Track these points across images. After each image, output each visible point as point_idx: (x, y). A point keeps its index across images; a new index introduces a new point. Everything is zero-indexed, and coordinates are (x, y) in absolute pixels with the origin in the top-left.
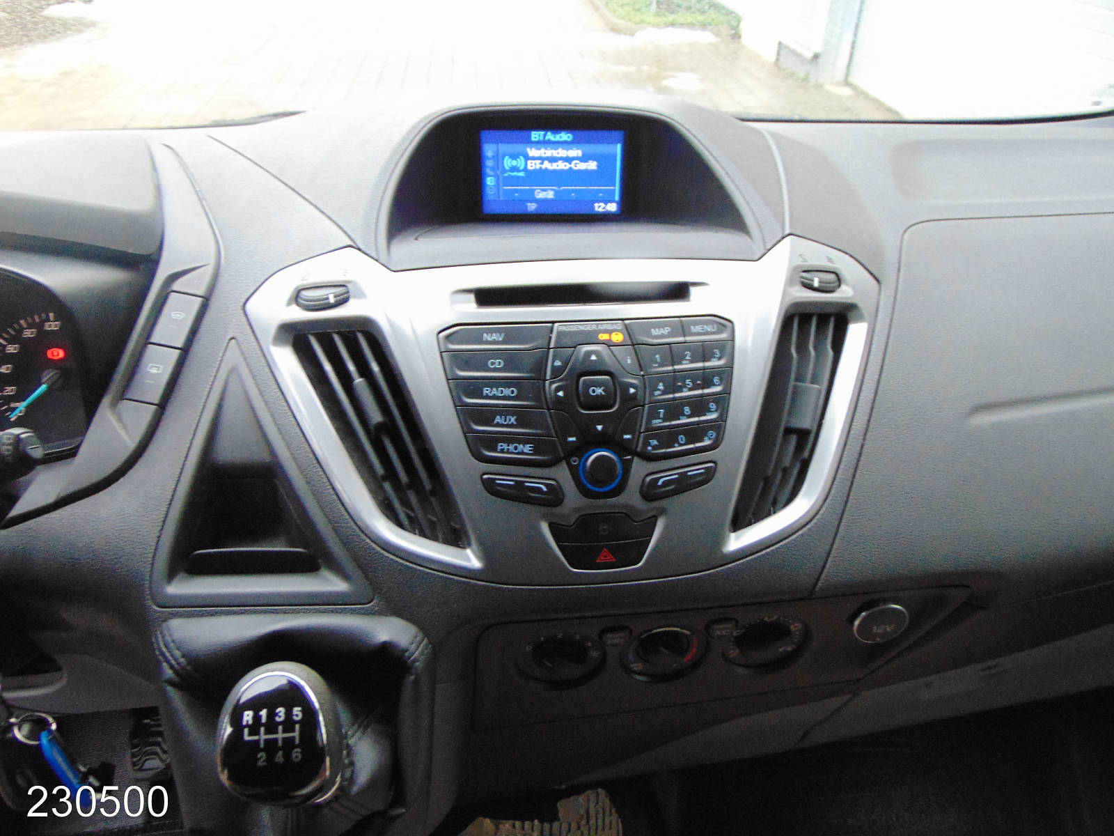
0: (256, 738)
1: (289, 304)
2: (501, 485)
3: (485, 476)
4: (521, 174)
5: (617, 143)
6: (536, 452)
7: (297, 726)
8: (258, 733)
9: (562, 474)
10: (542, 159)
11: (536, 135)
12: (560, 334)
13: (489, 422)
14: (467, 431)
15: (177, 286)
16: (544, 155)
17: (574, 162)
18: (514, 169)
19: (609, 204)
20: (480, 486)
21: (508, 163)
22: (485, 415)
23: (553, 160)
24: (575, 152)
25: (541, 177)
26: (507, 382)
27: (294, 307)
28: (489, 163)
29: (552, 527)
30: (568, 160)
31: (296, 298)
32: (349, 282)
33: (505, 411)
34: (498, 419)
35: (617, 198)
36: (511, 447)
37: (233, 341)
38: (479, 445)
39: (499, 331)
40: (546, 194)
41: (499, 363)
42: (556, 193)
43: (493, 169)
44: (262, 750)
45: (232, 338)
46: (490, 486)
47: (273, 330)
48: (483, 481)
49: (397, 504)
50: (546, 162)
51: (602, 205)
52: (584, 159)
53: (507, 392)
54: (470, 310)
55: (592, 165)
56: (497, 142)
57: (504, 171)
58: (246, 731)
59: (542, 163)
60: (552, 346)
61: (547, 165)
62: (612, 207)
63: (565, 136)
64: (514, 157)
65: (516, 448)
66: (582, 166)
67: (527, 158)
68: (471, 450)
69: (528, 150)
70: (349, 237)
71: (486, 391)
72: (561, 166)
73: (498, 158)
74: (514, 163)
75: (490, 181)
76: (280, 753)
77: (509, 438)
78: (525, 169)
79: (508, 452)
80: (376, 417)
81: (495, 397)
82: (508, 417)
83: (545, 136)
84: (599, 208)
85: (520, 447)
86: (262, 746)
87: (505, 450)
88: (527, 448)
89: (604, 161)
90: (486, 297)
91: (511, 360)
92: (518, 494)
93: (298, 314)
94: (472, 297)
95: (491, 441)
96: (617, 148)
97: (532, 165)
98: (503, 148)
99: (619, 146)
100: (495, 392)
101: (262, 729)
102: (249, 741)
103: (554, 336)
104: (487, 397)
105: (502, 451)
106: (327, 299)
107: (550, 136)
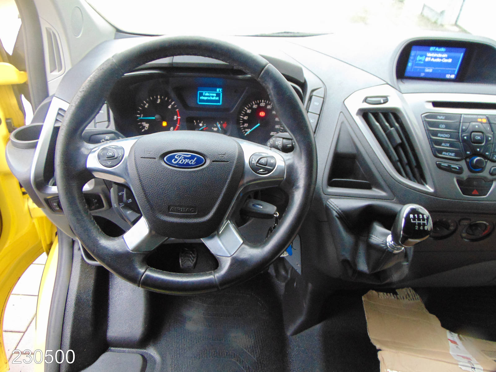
0: (415, 222)
1: (363, 102)
2: (443, 166)
3: (437, 163)
4: (422, 62)
5: (462, 52)
6: (456, 156)
7: (426, 220)
8: (415, 220)
9: (463, 164)
10: (432, 57)
11: (432, 49)
12: (464, 118)
13: (440, 145)
14: (432, 148)
15: (314, 93)
16: (433, 56)
17: (443, 59)
18: (420, 60)
19: (452, 75)
20: (435, 166)
21: (419, 58)
22: (439, 143)
23: (435, 58)
24: (445, 55)
25: (430, 64)
26: (446, 133)
27: (365, 103)
28: (411, 58)
29: (458, 181)
30: (441, 58)
31: (365, 100)
32: (388, 96)
33: (446, 142)
34: (443, 144)
35: (456, 73)
36: (447, 154)
37: (341, 113)
38: (436, 153)
39: (443, 116)
40: (429, 70)
41: (443, 126)
42: (433, 70)
43: (413, 60)
44: (417, 225)
45: (341, 112)
46: (439, 166)
47: (356, 111)
48: (437, 164)
49: (402, 170)
50: (433, 59)
51: (449, 75)
52: (447, 58)
53: (447, 136)
54: (430, 108)
55: (450, 61)
56: (416, 50)
57: (416, 61)
58: (412, 220)
59: (431, 59)
60: (461, 121)
61: (433, 60)
62: (453, 76)
63: (443, 49)
64: (421, 56)
65: (449, 154)
66: (445, 61)
67: (426, 56)
68: (433, 154)
69: (428, 54)
70: (384, 81)
71: (439, 135)
72: (438, 60)
73: (415, 56)
74: (421, 58)
75: (410, 64)
76: (422, 227)
77: (447, 151)
78: (424, 61)
79: (446, 155)
80: (399, 141)
81: (442, 137)
82: (447, 144)
83: (435, 49)
84: (448, 76)
85: (450, 154)
86: (417, 224)
87: (445, 155)
88: (453, 154)
89: (455, 59)
90: (436, 104)
91: (448, 126)
92: (448, 169)
93: (366, 106)
94: (431, 104)
95: (440, 151)
96: (461, 55)
97: (427, 59)
98: (418, 52)
99: (462, 55)
100: (442, 135)
101: (416, 220)
102: (413, 223)
103: (462, 118)
104: (439, 137)
105: (444, 155)
106: (380, 101)
107: (437, 49)
